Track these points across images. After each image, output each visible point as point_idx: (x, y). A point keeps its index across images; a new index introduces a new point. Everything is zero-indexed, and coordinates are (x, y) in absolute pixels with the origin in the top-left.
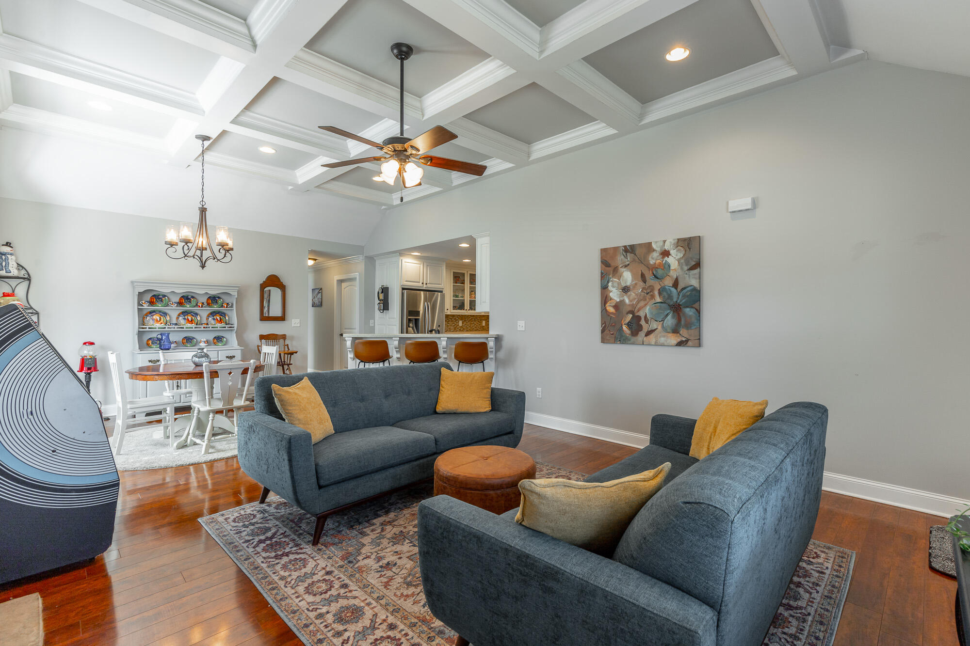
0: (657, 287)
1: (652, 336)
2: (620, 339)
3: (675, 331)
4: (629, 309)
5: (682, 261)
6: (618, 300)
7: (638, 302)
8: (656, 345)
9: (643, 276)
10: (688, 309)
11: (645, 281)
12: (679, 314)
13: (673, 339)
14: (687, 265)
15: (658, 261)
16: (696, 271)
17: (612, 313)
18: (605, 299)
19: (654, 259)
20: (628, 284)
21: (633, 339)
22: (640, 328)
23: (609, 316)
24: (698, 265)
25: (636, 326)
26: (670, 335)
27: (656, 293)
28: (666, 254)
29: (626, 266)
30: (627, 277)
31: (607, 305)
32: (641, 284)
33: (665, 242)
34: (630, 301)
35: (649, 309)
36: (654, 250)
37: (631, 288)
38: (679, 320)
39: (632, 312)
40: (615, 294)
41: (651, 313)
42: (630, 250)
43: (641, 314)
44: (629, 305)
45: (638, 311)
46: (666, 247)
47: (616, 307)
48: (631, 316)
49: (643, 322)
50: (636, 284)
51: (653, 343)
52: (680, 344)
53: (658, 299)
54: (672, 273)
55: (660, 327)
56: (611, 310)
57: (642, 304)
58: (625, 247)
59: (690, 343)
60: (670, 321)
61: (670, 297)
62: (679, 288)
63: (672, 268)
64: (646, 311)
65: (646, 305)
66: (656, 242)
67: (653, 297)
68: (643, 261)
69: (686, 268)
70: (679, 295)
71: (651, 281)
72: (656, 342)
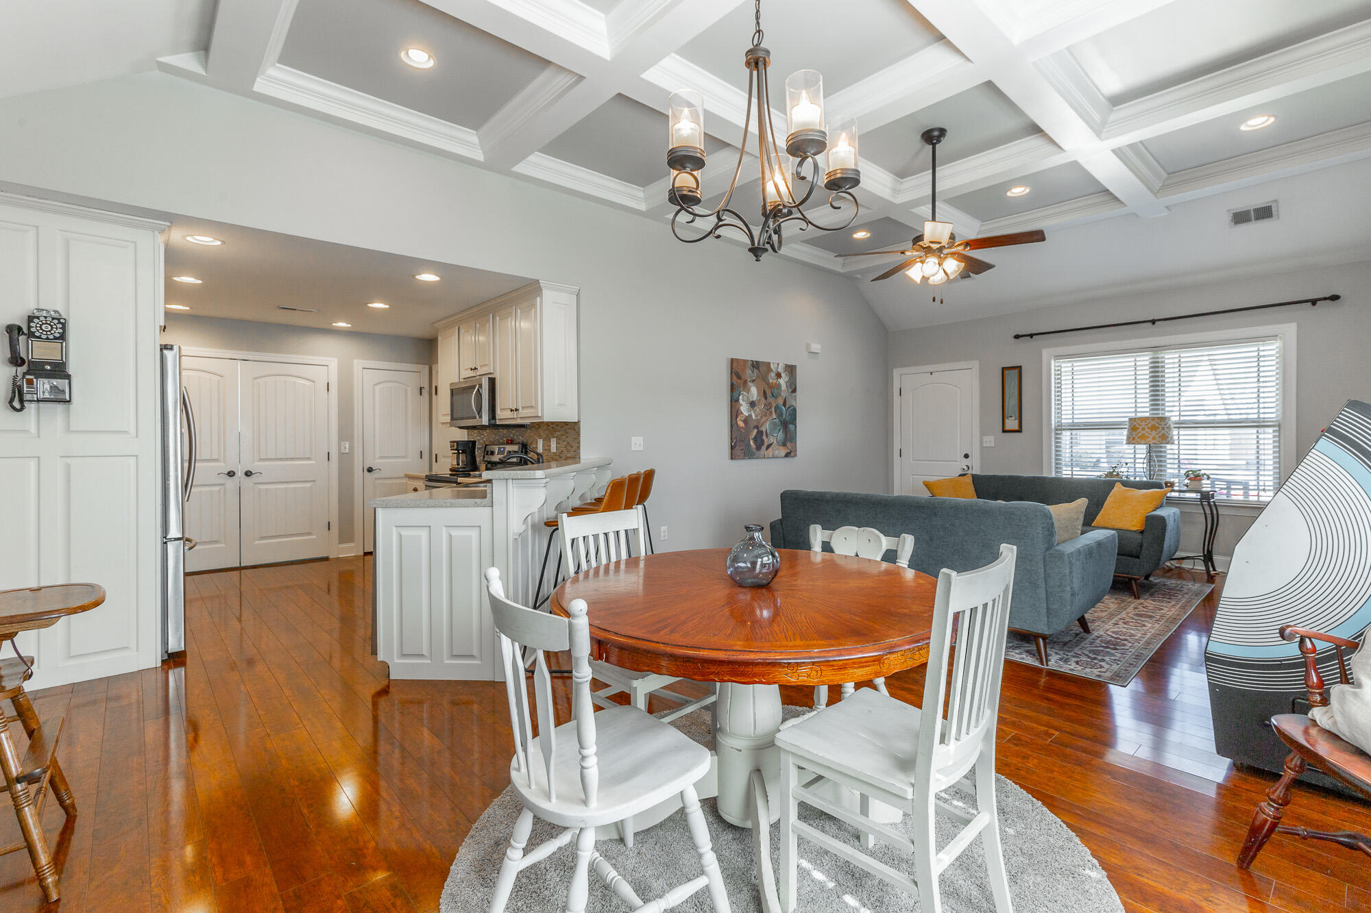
0: (774, 405)
1: (770, 449)
2: (748, 455)
3: (784, 445)
4: (755, 424)
5: (788, 384)
6: (747, 415)
7: (761, 418)
8: (774, 457)
9: (764, 392)
10: (791, 425)
11: (766, 398)
12: (786, 430)
13: (783, 452)
14: (791, 388)
15: (775, 381)
16: (795, 394)
17: (742, 428)
18: (734, 412)
19: (772, 378)
20: (754, 399)
21: (757, 453)
22: (763, 442)
23: (739, 430)
24: (794, 391)
25: (759, 442)
26: (781, 447)
27: (773, 409)
28: (779, 375)
29: (753, 381)
30: (754, 392)
31: (739, 419)
32: (763, 400)
33: (778, 364)
34: (756, 416)
35: (769, 425)
36: (772, 371)
37: (757, 403)
38: (786, 435)
39: (757, 427)
40: (744, 409)
41: (770, 429)
42: (756, 365)
43: (763, 429)
44: (755, 420)
45: (761, 426)
46: (780, 370)
47: (745, 421)
48: (756, 430)
49: (764, 437)
50: (760, 399)
51: (771, 456)
52: (787, 455)
53: (774, 416)
54: (783, 394)
55: (775, 442)
56: (741, 424)
57: (764, 419)
58: (752, 361)
59: (792, 454)
60: (781, 435)
61: (781, 415)
62: (786, 408)
63: (783, 389)
64: (766, 427)
65: (767, 420)
66: (773, 363)
67: (771, 413)
68: (764, 378)
69: (790, 390)
70: (786, 410)
71: (771, 399)
72: (773, 455)
